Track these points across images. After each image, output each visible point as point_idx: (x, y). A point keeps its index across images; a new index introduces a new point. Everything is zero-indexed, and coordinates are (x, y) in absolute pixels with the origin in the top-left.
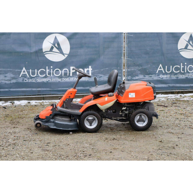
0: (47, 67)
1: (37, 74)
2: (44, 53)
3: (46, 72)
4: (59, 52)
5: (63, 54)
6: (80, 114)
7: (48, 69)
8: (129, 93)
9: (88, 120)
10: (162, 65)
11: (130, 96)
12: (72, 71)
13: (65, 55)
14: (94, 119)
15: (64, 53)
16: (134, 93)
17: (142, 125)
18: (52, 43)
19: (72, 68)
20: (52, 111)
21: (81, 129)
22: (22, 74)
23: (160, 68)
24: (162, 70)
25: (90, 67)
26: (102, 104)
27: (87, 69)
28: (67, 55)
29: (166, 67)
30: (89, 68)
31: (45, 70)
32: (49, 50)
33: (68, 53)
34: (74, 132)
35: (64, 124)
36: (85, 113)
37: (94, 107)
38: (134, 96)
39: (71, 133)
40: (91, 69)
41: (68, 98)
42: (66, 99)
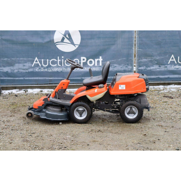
0: (58, 57)
1: (49, 63)
2: (56, 44)
3: (57, 62)
4: (70, 42)
5: (74, 45)
6: (70, 105)
7: (59, 59)
8: (119, 85)
9: (78, 111)
10: (174, 55)
11: (120, 88)
12: (82, 61)
13: (76, 45)
14: (84, 111)
15: (75, 43)
16: (125, 85)
17: (132, 117)
18: (63, 34)
19: (82, 58)
20: (44, 102)
21: (70, 119)
22: (35, 64)
23: (172, 59)
24: (174, 61)
25: (101, 57)
26: (91, 95)
27: (98, 59)
28: (78, 46)
29: (179, 57)
30: (99, 58)
31: (56, 60)
32: (60, 41)
33: (79, 44)
34: (64, 122)
35: (53, 115)
36: (75, 104)
37: (84, 99)
38: (124, 88)
39: (61, 123)
40: (102, 60)
41: (61, 88)
42: (59, 90)
